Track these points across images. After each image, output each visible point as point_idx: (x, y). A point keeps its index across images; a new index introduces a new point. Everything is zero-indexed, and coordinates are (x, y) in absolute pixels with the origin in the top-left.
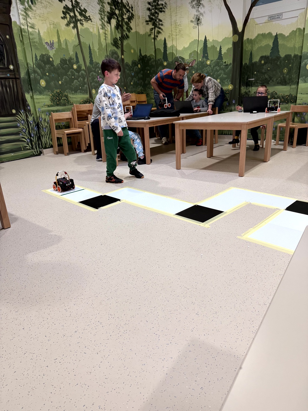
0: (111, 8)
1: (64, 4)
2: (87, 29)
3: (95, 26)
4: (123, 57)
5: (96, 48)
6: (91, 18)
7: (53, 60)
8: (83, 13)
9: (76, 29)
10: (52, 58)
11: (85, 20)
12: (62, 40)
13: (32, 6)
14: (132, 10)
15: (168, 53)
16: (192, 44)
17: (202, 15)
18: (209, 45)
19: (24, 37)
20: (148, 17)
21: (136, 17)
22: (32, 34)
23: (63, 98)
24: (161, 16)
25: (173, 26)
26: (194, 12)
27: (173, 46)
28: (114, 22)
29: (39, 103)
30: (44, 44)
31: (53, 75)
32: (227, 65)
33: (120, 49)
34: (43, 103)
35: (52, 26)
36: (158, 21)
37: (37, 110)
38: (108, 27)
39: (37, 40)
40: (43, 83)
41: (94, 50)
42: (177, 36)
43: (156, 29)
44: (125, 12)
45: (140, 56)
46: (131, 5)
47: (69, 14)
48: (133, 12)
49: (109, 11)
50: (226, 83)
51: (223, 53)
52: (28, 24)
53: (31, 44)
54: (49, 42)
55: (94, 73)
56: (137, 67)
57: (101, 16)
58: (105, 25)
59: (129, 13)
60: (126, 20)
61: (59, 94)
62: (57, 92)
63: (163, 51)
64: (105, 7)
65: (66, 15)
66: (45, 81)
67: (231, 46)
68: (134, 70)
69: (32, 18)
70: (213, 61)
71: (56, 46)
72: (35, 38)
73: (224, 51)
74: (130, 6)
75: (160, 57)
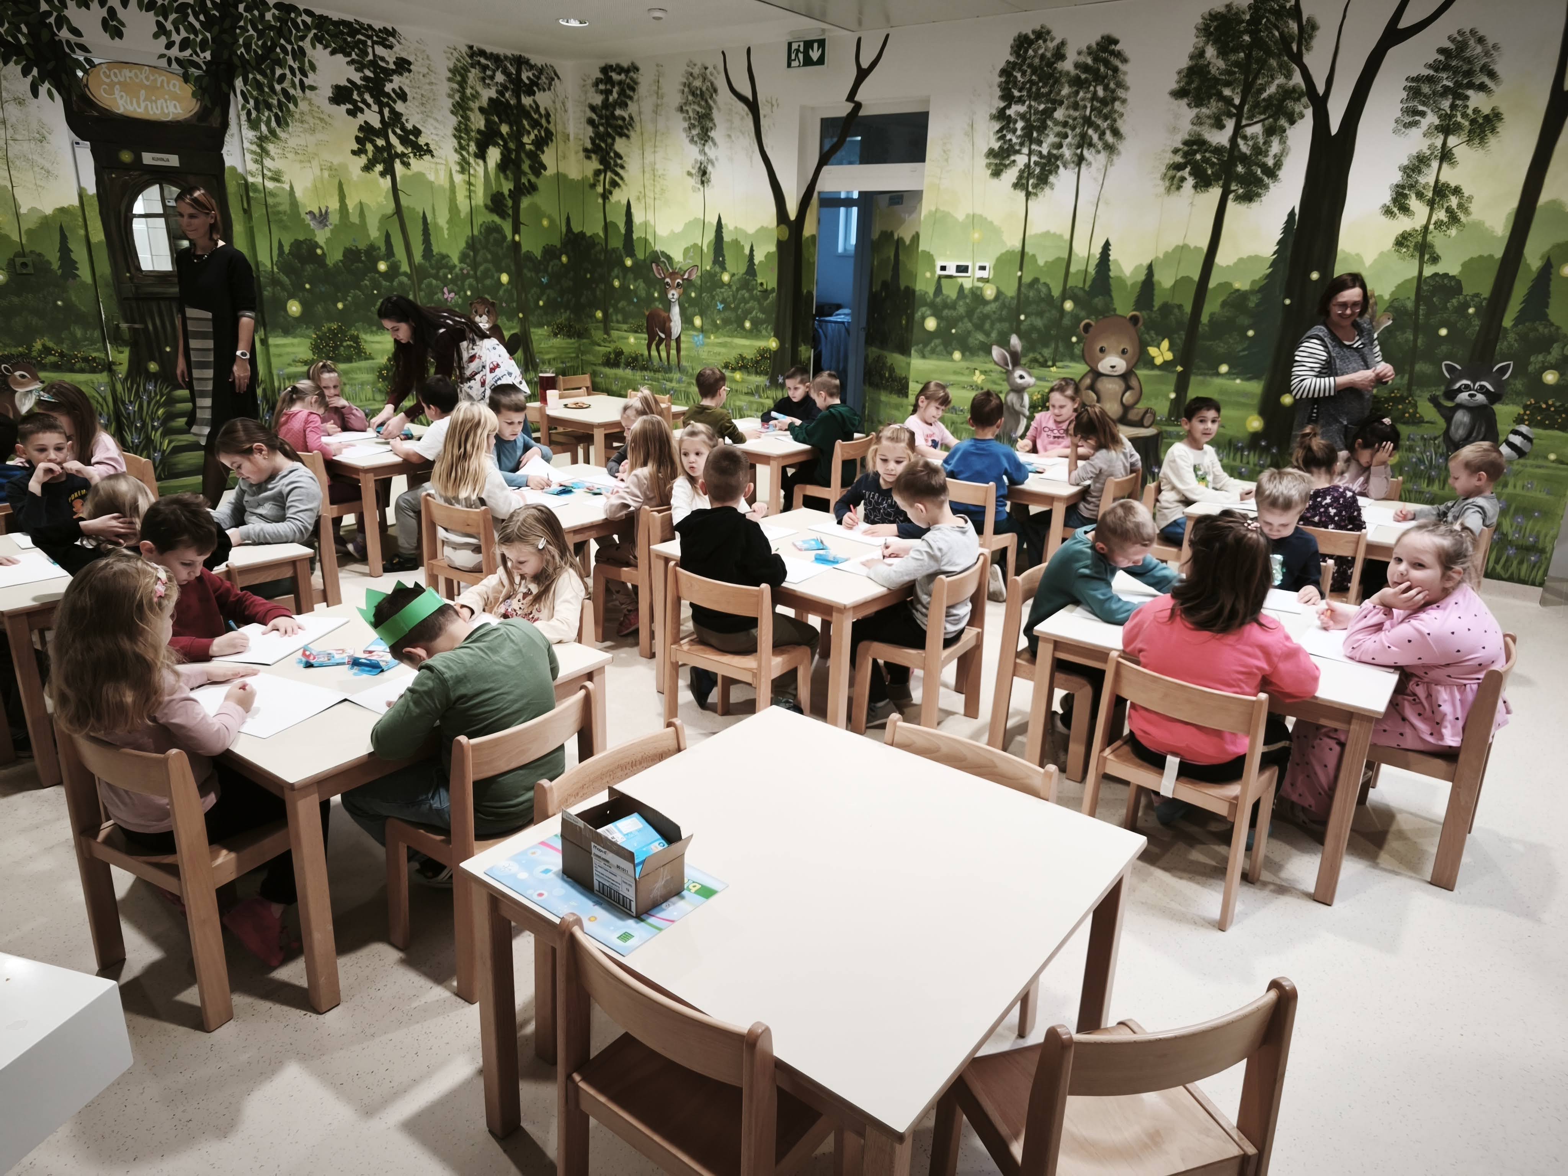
0: (488, 121)
1: (361, 119)
2: (420, 176)
3: (443, 167)
4: (517, 238)
5: (442, 219)
6: (432, 147)
7: (324, 254)
8: (411, 137)
9: (389, 177)
10: (321, 248)
11: (415, 155)
12: (351, 204)
13: (278, 130)
14: (549, 122)
15: (635, 237)
16: (689, 225)
17: (713, 164)
18: (727, 238)
19: (252, 202)
20: (589, 141)
21: (558, 138)
22: (273, 194)
23: (345, 344)
24: (620, 145)
25: (647, 175)
26: (692, 153)
27: (646, 224)
28: (494, 154)
29: (280, 355)
30: (303, 215)
31: (323, 289)
32: (766, 291)
33: (510, 220)
34: (292, 357)
35: (326, 174)
36: (612, 154)
37: (275, 372)
38: (478, 168)
39: (285, 207)
40: (294, 308)
41: (436, 224)
42: (657, 202)
43: (609, 174)
44: (527, 127)
45: (566, 235)
46: (546, 109)
47: (373, 142)
48: (551, 127)
49: (483, 128)
50: (764, 332)
51: (756, 261)
52: (265, 172)
53: (272, 216)
54: (316, 211)
55: (434, 282)
56: (556, 262)
57: (459, 143)
58: (469, 164)
59: (539, 131)
60: (528, 147)
61: (336, 335)
62: (329, 329)
63: (623, 231)
64: (473, 119)
65: (364, 145)
66: (301, 302)
67: (773, 248)
68: (550, 269)
69: (276, 156)
70: (736, 277)
71: (334, 219)
72: (279, 204)
73: (759, 258)
74: (543, 111)
75: (616, 243)
